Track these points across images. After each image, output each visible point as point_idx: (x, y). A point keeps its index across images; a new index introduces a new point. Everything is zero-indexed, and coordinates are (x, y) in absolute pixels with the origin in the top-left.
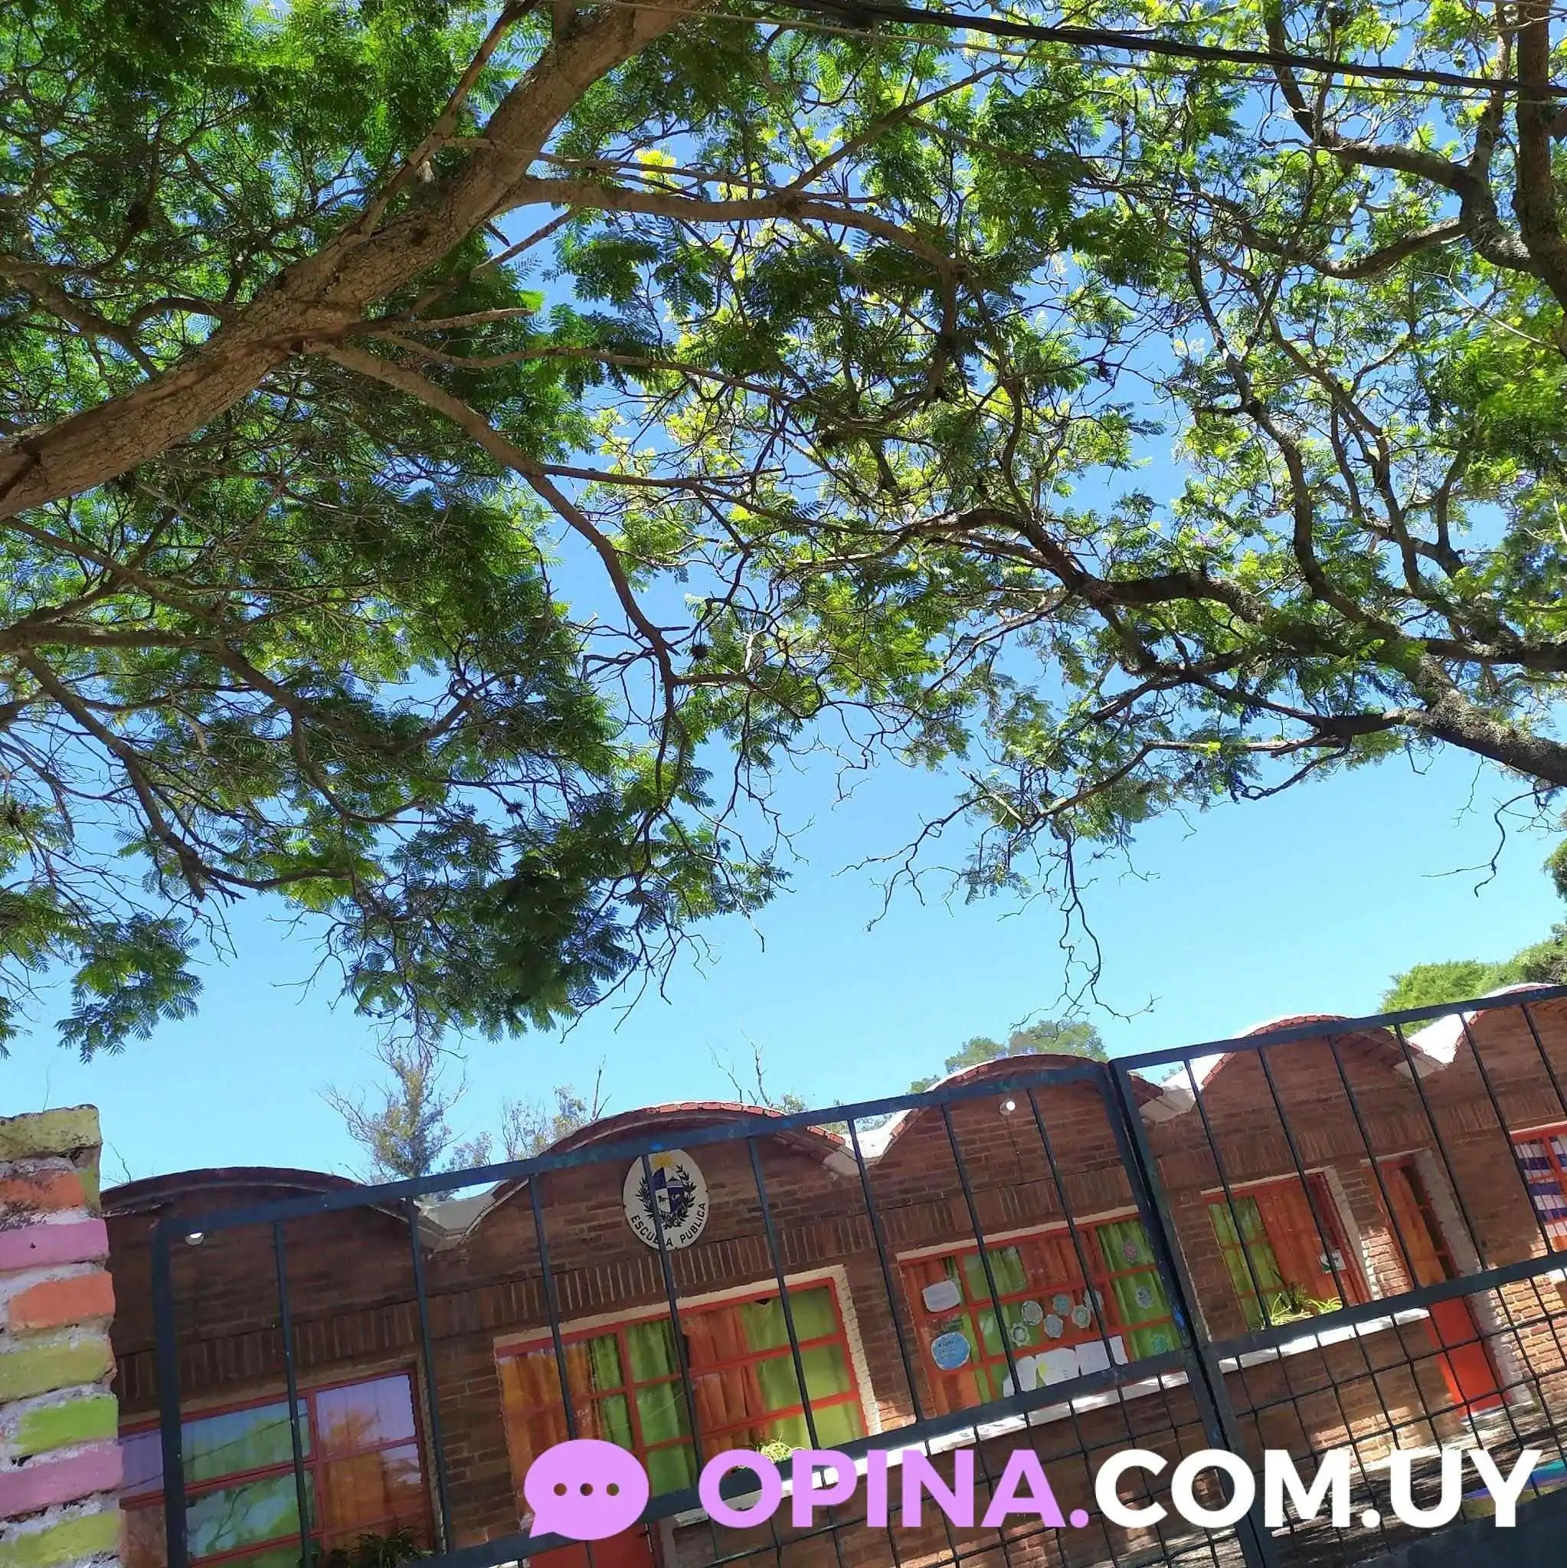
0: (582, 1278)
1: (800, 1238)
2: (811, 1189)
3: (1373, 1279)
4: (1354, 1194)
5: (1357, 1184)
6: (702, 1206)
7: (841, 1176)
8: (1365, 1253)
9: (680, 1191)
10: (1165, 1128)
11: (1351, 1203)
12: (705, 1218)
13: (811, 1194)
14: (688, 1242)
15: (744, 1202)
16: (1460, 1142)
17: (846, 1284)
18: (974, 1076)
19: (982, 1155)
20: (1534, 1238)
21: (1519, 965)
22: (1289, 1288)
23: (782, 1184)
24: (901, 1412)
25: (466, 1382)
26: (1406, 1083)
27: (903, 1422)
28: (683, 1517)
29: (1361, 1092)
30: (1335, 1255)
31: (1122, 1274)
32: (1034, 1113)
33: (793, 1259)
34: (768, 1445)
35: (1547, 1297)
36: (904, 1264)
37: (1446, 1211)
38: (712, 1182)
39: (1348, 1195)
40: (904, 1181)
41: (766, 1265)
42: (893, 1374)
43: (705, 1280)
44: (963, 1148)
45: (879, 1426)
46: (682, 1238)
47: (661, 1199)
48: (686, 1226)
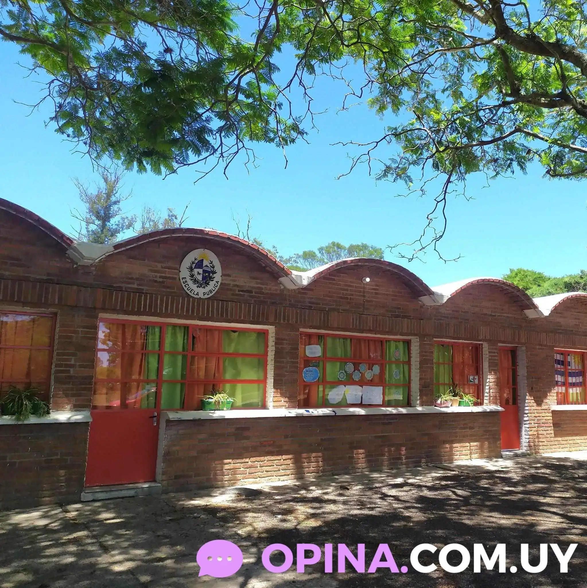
0: (151, 298)
1: (259, 309)
2: (270, 289)
3: (487, 391)
4: (492, 356)
5: (494, 353)
6: (217, 282)
7: (285, 287)
8: (488, 380)
9: (209, 272)
10: (428, 308)
11: (489, 359)
12: (217, 288)
13: (269, 292)
14: (206, 296)
15: (237, 286)
16: (537, 347)
17: (274, 335)
18: (357, 262)
19: (349, 297)
20: (550, 391)
21: (564, 281)
22: (454, 385)
23: (257, 283)
24: (283, 395)
25: (80, 330)
26: (525, 318)
27: (283, 399)
28: (172, 416)
29: (508, 317)
30: (476, 377)
31: (391, 362)
32: (377, 286)
33: (253, 318)
34: (220, 393)
35: (547, 414)
36: (302, 333)
37: (522, 372)
38: (224, 273)
39: (489, 356)
40: (312, 298)
41: (240, 317)
42: (284, 379)
43: (210, 315)
44: (342, 292)
45: (272, 398)
46: (204, 294)
47: (199, 273)
48: (207, 289)
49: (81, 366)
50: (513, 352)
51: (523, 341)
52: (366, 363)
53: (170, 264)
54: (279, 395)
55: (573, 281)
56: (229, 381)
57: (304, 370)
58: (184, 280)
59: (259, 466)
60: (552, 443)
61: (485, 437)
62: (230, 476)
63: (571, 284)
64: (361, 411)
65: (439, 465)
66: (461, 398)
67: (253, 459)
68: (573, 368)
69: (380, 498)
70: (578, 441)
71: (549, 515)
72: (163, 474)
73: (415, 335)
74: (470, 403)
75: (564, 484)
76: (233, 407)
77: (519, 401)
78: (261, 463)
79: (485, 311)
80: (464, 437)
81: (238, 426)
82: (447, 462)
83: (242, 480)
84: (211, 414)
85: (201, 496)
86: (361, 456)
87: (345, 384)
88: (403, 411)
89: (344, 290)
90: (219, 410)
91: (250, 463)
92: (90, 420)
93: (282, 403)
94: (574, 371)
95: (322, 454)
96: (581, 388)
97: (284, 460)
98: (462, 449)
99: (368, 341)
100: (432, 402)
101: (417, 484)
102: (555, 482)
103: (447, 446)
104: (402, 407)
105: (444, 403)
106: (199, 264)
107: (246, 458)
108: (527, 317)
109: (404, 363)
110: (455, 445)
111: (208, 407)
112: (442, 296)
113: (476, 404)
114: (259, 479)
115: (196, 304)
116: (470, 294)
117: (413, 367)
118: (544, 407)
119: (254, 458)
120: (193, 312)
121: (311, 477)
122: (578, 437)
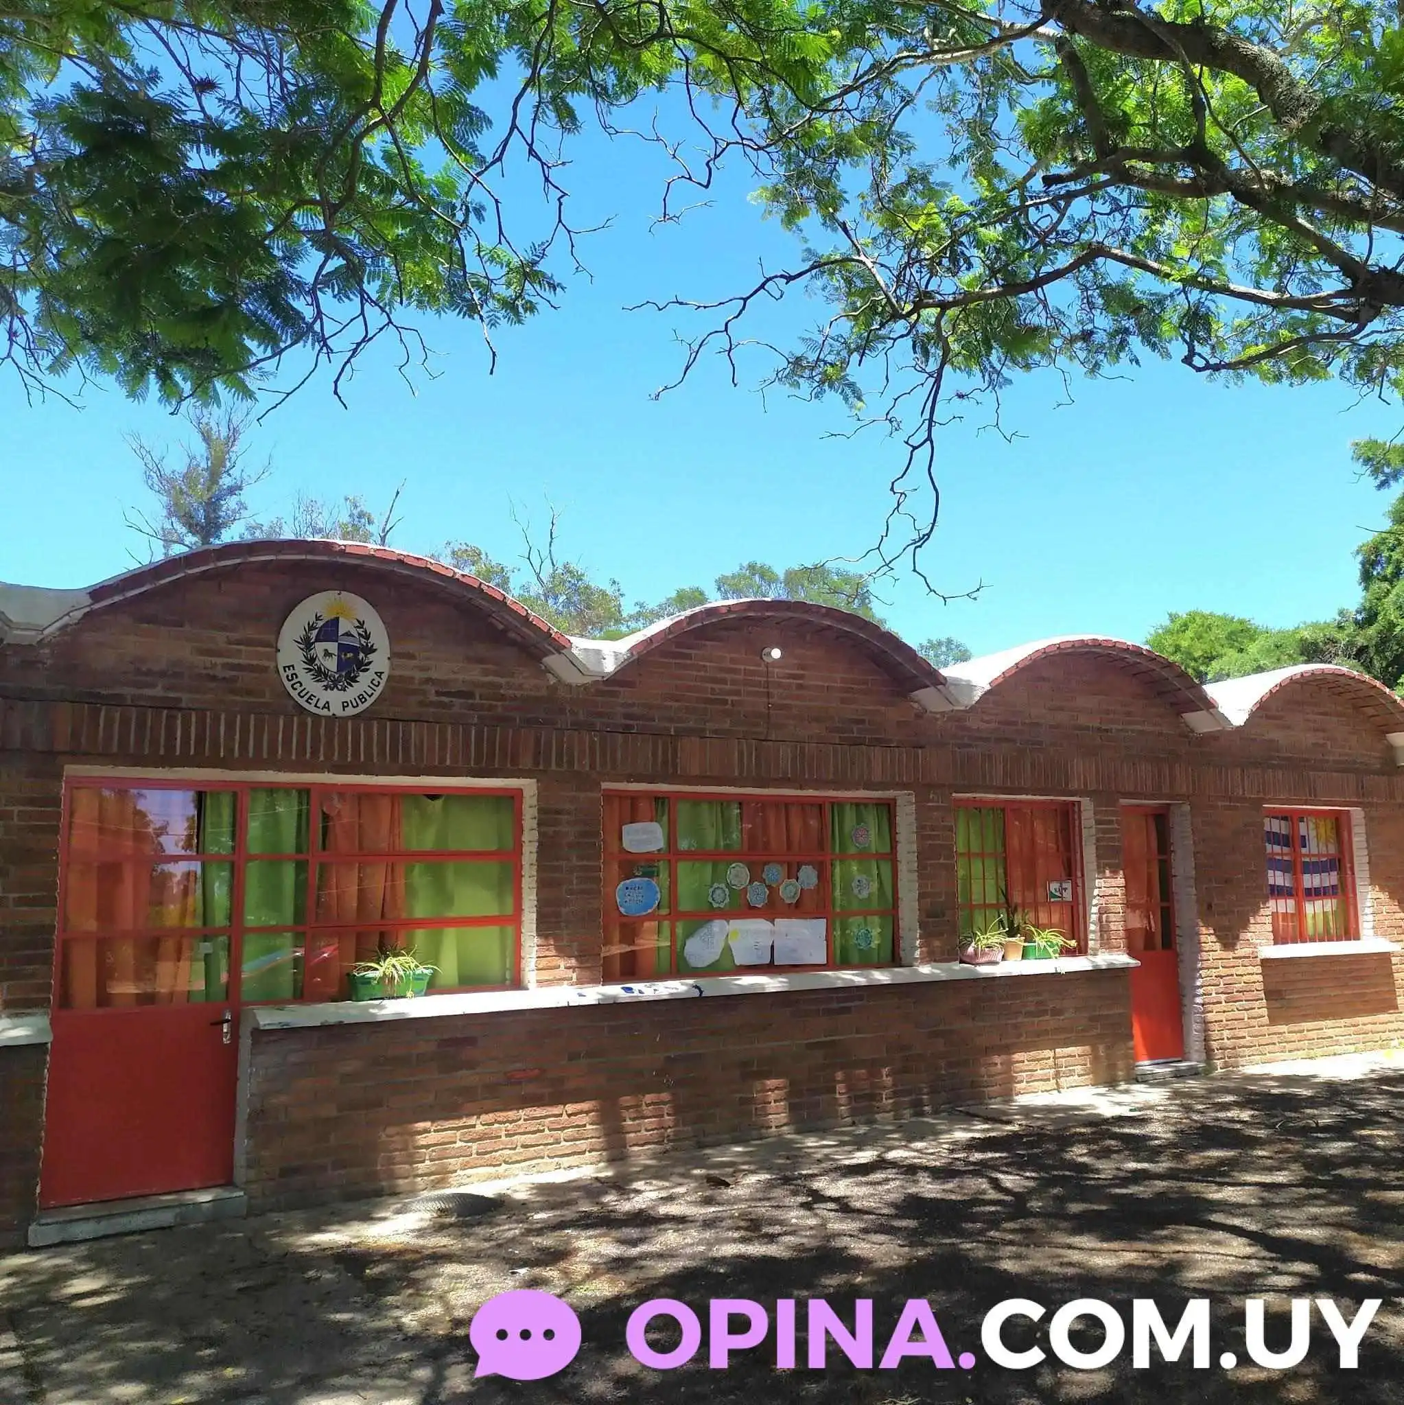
0: (201, 720)
1: (492, 739)
2: (520, 687)
3: (1094, 918)
4: (1104, 831)
5: (1110, 822)
6: (379, 674)
7: (559, 682)
8: (1096, 892)
9: (355, 650)
10: (937, 719)
11: (1098, 840)
12: (379, 690)
13: (518, 693)
14: (350, 711)
15: (434, 681)
16: (1220, 804)
17: (534, 801)
18: (745, 610)
19: (730, 698)
20: (1255, 912)
21: (1298, 637)
22: (1011, 909)
23: (486, 673)
24: (562, 952)
25: (16, 809)
26: (1187, 734)
27: (562, 963)
28: (267, 1018)
29: (1142, 732)
30: (1065, 885)
31: (844, 857)
32: (802, 667)
33: (478, 759)
34: (395, 955)
35: (1250, 969)
36: (609, 796)
37: (1183, 866)
38: (398, 649)
39: (1098, 831)
40: (633, 705)
41: (442, 760)
42: (564, 910)
43: (362, 759)
44: (709, 685)
45: (534, 960)
46: (345, 706)
47: (327, 654)
48: (352, 693)
49: (20, 902)
50: (1161, 819)
51: (1184, 790)
52: (781, 863)
53: (250, 632)
54: (554, 953)
55: (1320, 637)
56: (421, 923)
57: (621, 885)
58: (289, 673)
59: (503, 1133)
60: (1263, 1040)
61: (1094, 1032)
62: (428, 1162)
63: (1315, 644)
64: (771, 984)
65: (972, 1110)
66: (1029, 938)
67: (485, 1118)
68: (1314, 851)
69: (804, 1206)
70: (1330, 1032)
71: (1220, 1235)
72: (249, 1167)
73: (904, 786)
74: (1050, 950)
75: (1277, 1147)
76: (433, 987)
77: (1178, 940)
78: (510, 1126)
79: (1083, 720)
80: (1038, 1036)
81: (446, 1037)
82: (999, 1099)
83: (459, 1172)
84: (372, 1011)
85: (344, 1219)
86: (772, 1096)
87: (727, 915)
88: (881, 977)
89: (715, 680)
90: (393, 998)
91: (479, 1128)
92: (48, 1038)
93: (562, 972)
94: (1314, 859)
95: (673, 1094)
96: (1334, 901)
97: (569, 1115)
98: (1032, 1065)
99: (786, 805)
100: (955, 952)
101: (909, 1162)
102: (1255, 1142)
103: (997, 1059)
104: (879, 966)
105: (984, 954)
106: (329, 630)
107: (469, 1115)
108: (1192, 731)
109: (879, 857)
110: (1017, 1056)
111: (363, 990)
112: (970, 687)
113: (1067, 952)
114: (504, 1166)
115: (322, 731)
116: (1044, 679)
117: (903, 867)
118: (1240, 952)
119: (491, 1115)
120: (315, 752)
121: (641, 1155)
122: (1329, 1023)
